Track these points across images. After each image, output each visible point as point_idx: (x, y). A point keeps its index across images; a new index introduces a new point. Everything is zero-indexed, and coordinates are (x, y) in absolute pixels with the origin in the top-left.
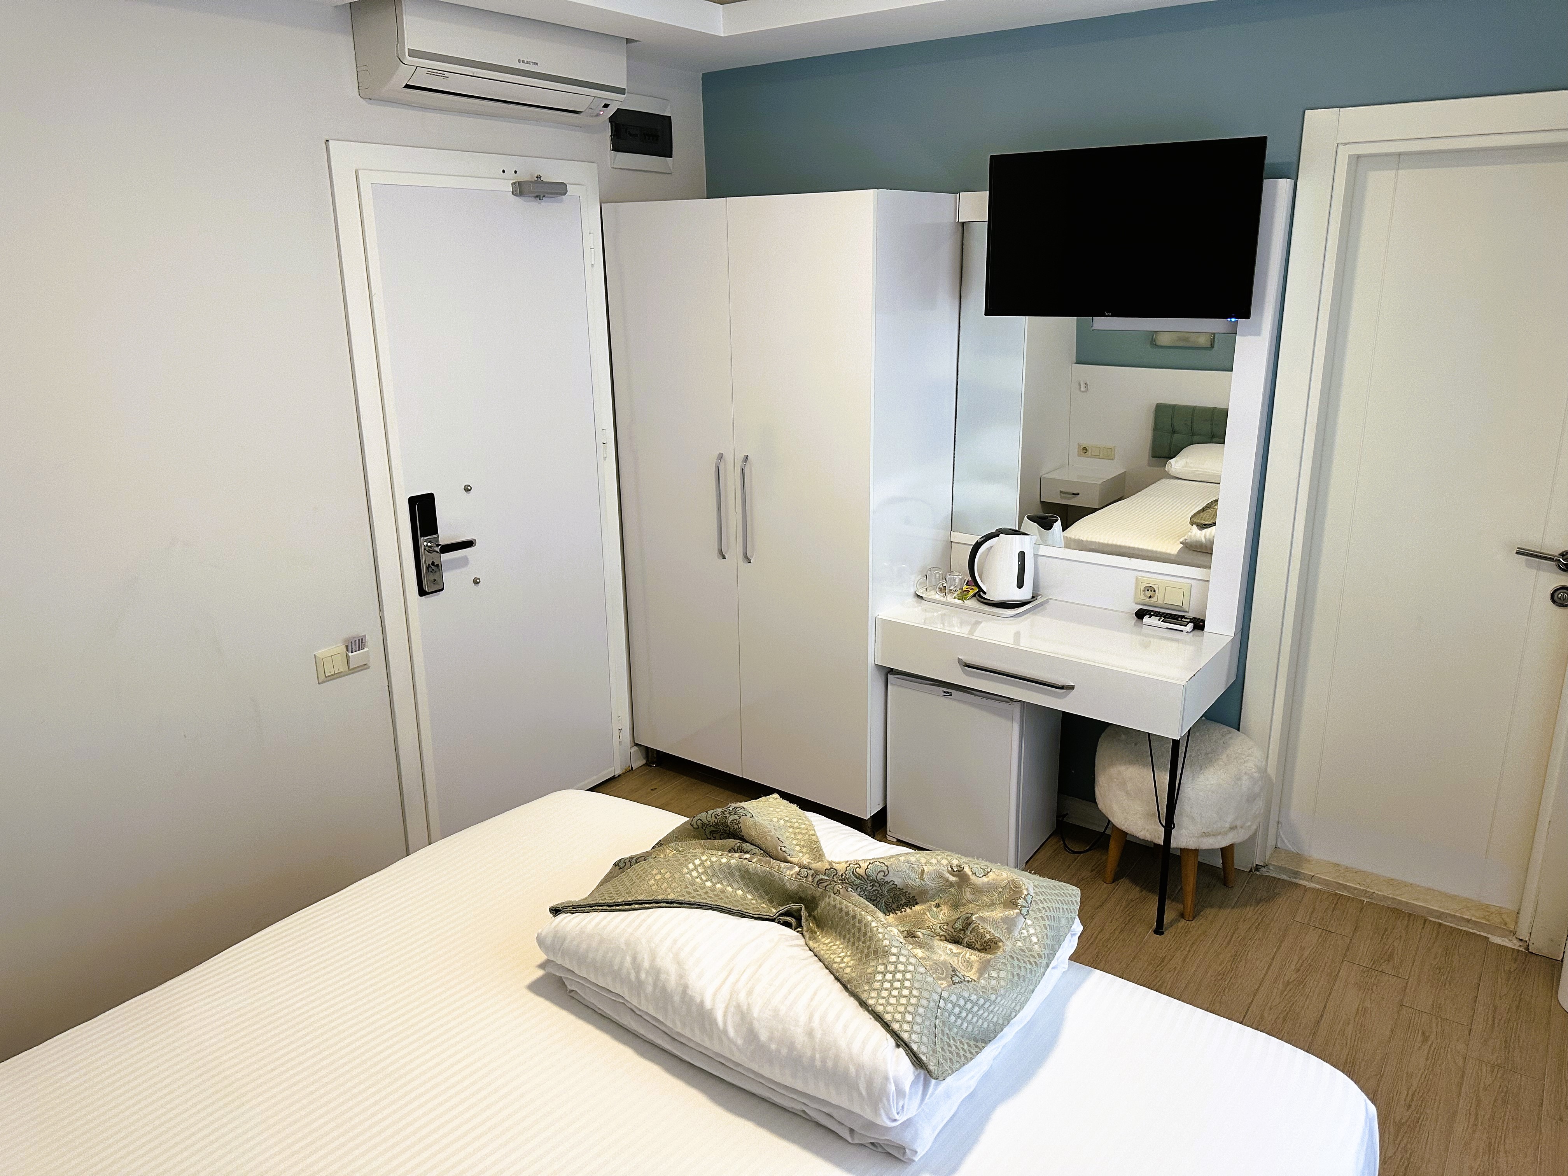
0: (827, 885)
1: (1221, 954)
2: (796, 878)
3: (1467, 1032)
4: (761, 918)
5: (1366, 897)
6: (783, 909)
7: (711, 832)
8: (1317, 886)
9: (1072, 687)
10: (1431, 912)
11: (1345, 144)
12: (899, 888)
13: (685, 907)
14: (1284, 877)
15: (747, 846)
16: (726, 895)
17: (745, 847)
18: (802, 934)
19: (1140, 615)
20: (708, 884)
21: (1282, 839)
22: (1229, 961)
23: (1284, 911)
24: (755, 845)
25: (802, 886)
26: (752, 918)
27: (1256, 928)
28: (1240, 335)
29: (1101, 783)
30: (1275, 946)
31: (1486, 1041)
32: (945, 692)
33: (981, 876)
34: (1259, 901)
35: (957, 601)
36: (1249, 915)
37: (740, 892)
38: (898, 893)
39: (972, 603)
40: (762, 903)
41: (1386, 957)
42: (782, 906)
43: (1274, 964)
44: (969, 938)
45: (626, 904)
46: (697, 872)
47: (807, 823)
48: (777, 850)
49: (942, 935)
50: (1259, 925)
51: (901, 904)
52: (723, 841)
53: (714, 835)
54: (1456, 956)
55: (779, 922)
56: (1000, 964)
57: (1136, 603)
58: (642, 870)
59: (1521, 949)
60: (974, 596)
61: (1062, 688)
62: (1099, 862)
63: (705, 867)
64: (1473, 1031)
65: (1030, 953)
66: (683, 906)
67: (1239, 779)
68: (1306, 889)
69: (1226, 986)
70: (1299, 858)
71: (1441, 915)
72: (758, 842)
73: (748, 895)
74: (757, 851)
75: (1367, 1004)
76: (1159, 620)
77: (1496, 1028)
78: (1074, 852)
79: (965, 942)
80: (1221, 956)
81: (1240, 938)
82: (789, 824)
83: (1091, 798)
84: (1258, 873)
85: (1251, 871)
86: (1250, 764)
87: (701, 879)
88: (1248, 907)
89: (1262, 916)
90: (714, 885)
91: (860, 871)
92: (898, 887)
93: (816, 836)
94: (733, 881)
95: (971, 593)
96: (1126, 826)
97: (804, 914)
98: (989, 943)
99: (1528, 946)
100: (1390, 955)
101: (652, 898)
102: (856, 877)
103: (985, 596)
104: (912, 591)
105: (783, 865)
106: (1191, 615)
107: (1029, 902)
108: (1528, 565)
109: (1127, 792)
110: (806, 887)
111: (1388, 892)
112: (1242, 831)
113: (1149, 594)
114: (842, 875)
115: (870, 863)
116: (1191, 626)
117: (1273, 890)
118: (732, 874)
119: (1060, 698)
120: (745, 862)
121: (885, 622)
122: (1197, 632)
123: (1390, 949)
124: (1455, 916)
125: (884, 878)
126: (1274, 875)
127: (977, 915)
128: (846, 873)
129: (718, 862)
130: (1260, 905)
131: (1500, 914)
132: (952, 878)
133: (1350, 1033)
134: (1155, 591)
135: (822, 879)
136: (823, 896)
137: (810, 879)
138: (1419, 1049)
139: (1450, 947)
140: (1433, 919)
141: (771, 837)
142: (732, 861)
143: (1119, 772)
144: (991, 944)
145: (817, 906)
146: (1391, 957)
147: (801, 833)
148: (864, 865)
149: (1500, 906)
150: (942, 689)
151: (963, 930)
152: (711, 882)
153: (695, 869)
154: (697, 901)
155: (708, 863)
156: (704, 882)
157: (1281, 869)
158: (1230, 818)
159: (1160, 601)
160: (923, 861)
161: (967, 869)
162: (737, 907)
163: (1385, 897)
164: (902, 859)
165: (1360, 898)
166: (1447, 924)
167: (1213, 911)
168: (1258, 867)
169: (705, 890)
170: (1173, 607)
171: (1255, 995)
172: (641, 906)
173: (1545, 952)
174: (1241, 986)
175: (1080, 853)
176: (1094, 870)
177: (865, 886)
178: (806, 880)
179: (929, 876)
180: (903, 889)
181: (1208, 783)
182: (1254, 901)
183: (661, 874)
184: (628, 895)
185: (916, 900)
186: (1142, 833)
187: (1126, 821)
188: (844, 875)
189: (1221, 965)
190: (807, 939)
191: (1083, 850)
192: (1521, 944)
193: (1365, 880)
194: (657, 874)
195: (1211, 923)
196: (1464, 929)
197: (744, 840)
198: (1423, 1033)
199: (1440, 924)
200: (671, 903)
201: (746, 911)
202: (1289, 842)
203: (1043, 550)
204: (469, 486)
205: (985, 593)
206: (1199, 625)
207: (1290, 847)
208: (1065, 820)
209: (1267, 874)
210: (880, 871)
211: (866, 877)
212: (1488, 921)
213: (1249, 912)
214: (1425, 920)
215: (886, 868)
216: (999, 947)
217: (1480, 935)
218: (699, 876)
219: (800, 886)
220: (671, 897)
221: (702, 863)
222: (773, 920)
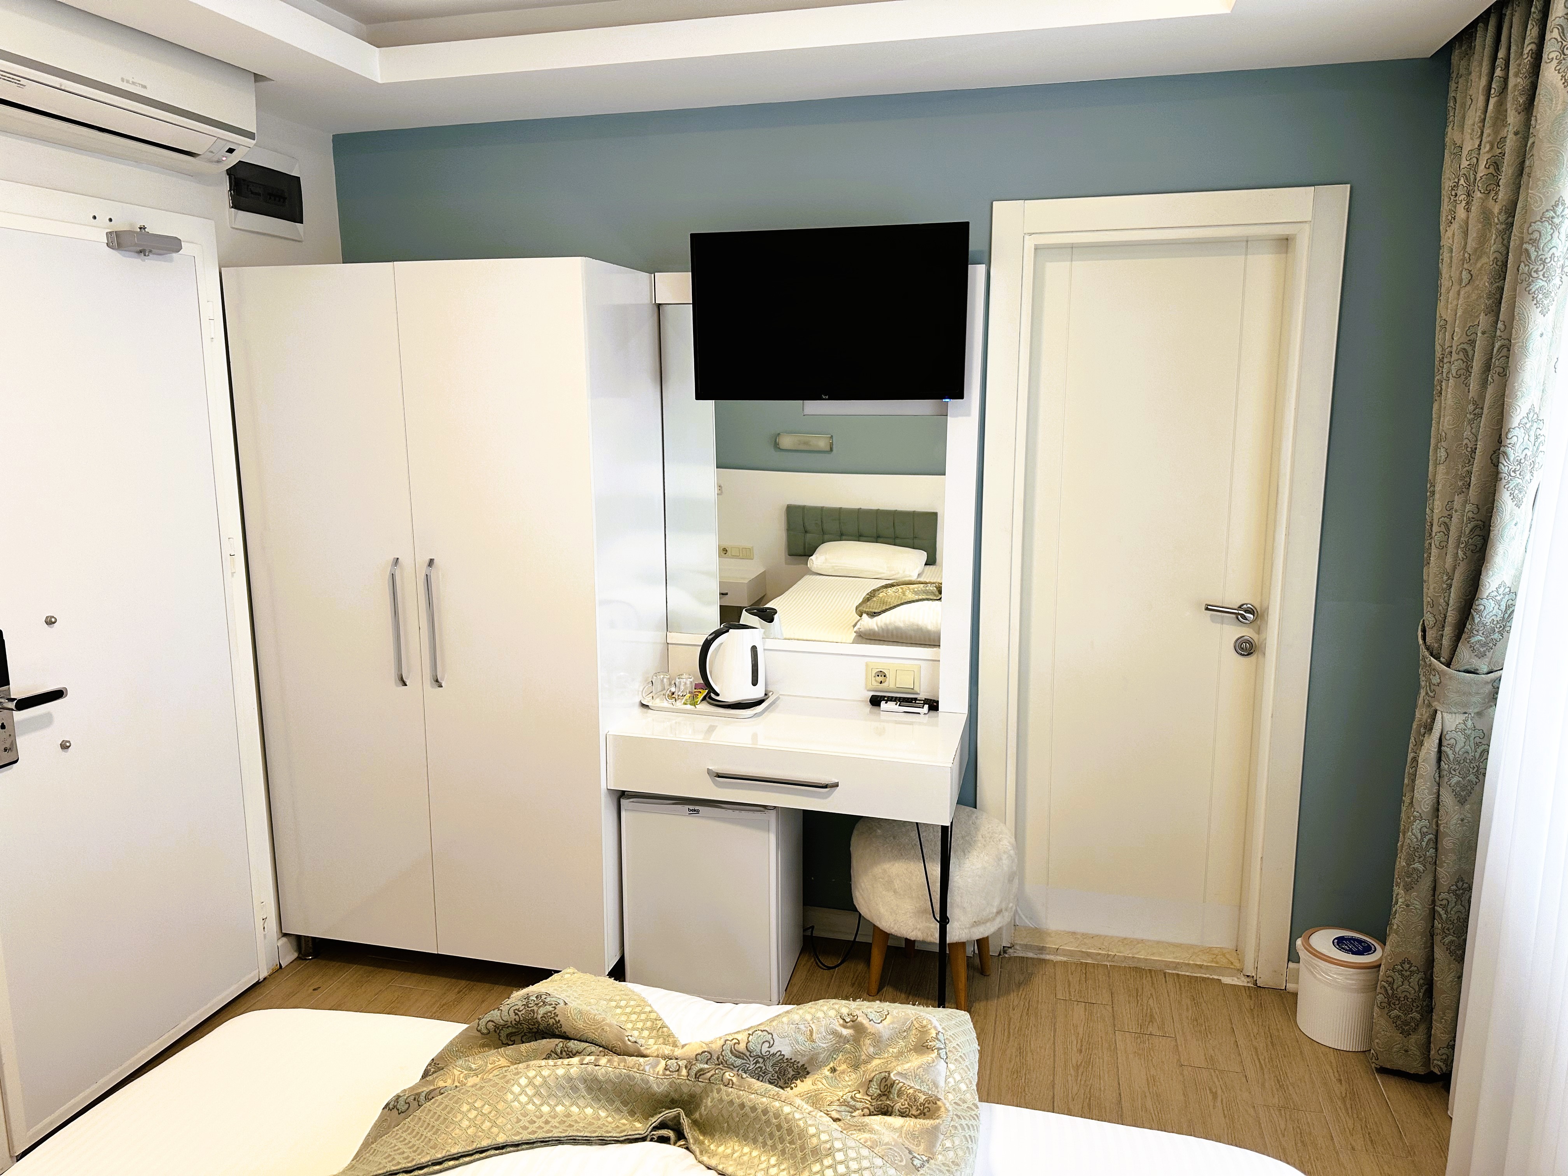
0: (712, 1076)
1: (1006, 1050)
2: (664, 1075)
3: (1244, 1080)
4: (628, 1139)
5: (1109, 961)
6: (656, 1120)
7: (507, 1035)
8: (1062, 958)
9: (836, 785)
10: (1168, 964)
11: (1031, 234)
12: (787, 1059)
13: (523, 1150)
14: (1031, 955)
15: (572, 1044)
16: (573, 1118)
17: (573, 1046)
18: (687, 1148)
19: (875, 701)
20: (545, 1109)
21: (1020, 917)
22: (1016, 1056)
23: (1044, 991)
24: (586, 1042)
25: (674, 1085)
26: (617, 1142)
27: (1027, 1014)
28: (951, 416)
29: (862, 884)
30: (1051, 1030)
31: (1263, 1085)
32: (692, 810)
33: (879, 1021)
34: (1019, 985)
35: (689, 707)
36: (1016, 1003)
37: (589, 1111)
38: (785, 1065)
39: (704, 707)
40: (620, 1120)
41: (1148, 1019)
42: (652, 1117)
43: (1057, 1049)
44: (900, 1104)
45: (434, 1164)
46: (526, 1095)
47: (635, 997)
48: (624, 1042)
49: (864, 1108)
50: (1028, 1010)
51: (789, 1078)
52: (534, 1045)
53: (512, 1039)
54: (1204, 1004)
55: (651, 1140)
56: (950, 1128)
57: (868, 690)
58: (443, 1110)
59: (1249, 985)
60: (704, 699)
61: (825, 786)
62: (856, 974)
63: (535, 1086)
64: (1249, 1076)
65: (966, 1105)
66: (519, 1148)
67: (1000, 859)
68: (1055, 964)
69: (1024, 1084)
70: (1038, 932)
71: (1177, 965)
72: (591, 1036)
73: (600, 1112)
74: (593, 1048)
75: (1153, 1072)
76: (896, 704)
77: (1266, 1070)
78: (829, 968)
79: (897, 1111)
80: (1008, 1052)
81: (1017, 1028)
82: (614, 1004)
83: (850, 907)
84: (1006, 955)
85: (1000, 954)
86: (1005, 842)
87: (534, 1104)
88: (1012, 994)
89: (1028, 1000)
90: (553, 1108)
91: (742, 1047)
92: (786, 1057)
93: (655, 1012)
94: (578, 1098)
95: (701, 697)
96: (896, 928)
97: (685, 1122)
98: (926, 1105)
99: (1256, 980)
100: (1151, 1015)
101: (474, 1147)
102: (736, 1057)
103: (717, 698)
104: (638, 701)
105: (641, 1060)
106: (922, 696)
107: (943, 1041)
108: (1213, 619)
109: (895, 892)
110: (680, 1084)
111: (1128, 953)
112: (1006, 914)
113: (880, 679)
114: (718, 1058)
115: (749, 1034)
116: (926, 706)
117: (1027, 970)
118: (575, 1089)
119: (826, 798)
120: (590, 1068)
121: (617, 737)
122: (932, 713)
123: (1149, 1010)
124: (1189, 964)
125: (769, 1049)
126: (1021, 955)
127: (895, 1072)
128: (723, 1053)
129: (552, 1076)
130: (1021, 989)
131: (1224, 955)
132: (846, 1032)
133: (1151, 1107)
134: (885, 676)
135: (701, 1070)
136: (706, 1092)
137: (684, 1072)
138: (1214, 1108)
139: (1195, 996)
140: (1170, 971)
141: (610, 1026)
142: (572, 1071)
143: (885, 871)
144: (929, 1106)
145: (698, 1106)
146: (1152, 1019)
147: (634, 1013)
148: (743, 1037)
149: (1221, 946)
150: (687, 807)
151: (884, 1095)
152: (549, 1105)
153: (523, 1091)
154: (540, 1137)
155: (538, 1081)
156: (538, 1108)
157: (1026, 947)
158: (996, 903)
159: (892, 686)
160: (808, 1017)
161: (862, 1019)
162: (595, 1132)
163: (1125, 957)
164: (785, 1020)
165: (1103, 963)
166: (1183, 973)
167: (983, 1004)
168: (1006, 949)
169: (543, 1119)
170: (903, 690)
171: (1053, 1087)
172: (457, 1162)
173: (1271, 984)
174: (1037, 1081)
175: (834, 967)
176: (854, 983)
177: (748, 1066)
178: (678, 1075)
179: (820, 1035)
180: (791, 1059)
181: (974, 867)
182: (1014, 986)
183: (476, 1109)
184: (434, 1151)
185: (806, 1068)
186: (914, 933)
187: (895, 924)
188: (721, 1057)
189: (1010, 1061)
190: (698, 1153)
191: (836, 963)
192: (1249, 980)
193: (1103, 944)
194: (469, 1111)
195: (985, 1018)
196: (1199, 975)
197: (566, 1037)
198: (1210, 1089)
199: (1178, 975)
200: (501, 1148)
201: (608, 1135)
202: (1026, 917)
203: (770, 644)
204: (53, 617)
205: (718, 695)
206: (933, 706)
207: (1028, 923)
208: (815, 933)
209: (1016, 955)
210: (764, 1042)
211: (748, 1054)
212: (1217, 963)
213: (1014, 998)
214: (1165, 973)
215: (770, 1036)
216: (939, 1108)
217: (1213, 979)
218: (531, 1101)
219: (670, 1084)
220: (501, 1139)
221: (531, 1083)
222: (644, 1139)
